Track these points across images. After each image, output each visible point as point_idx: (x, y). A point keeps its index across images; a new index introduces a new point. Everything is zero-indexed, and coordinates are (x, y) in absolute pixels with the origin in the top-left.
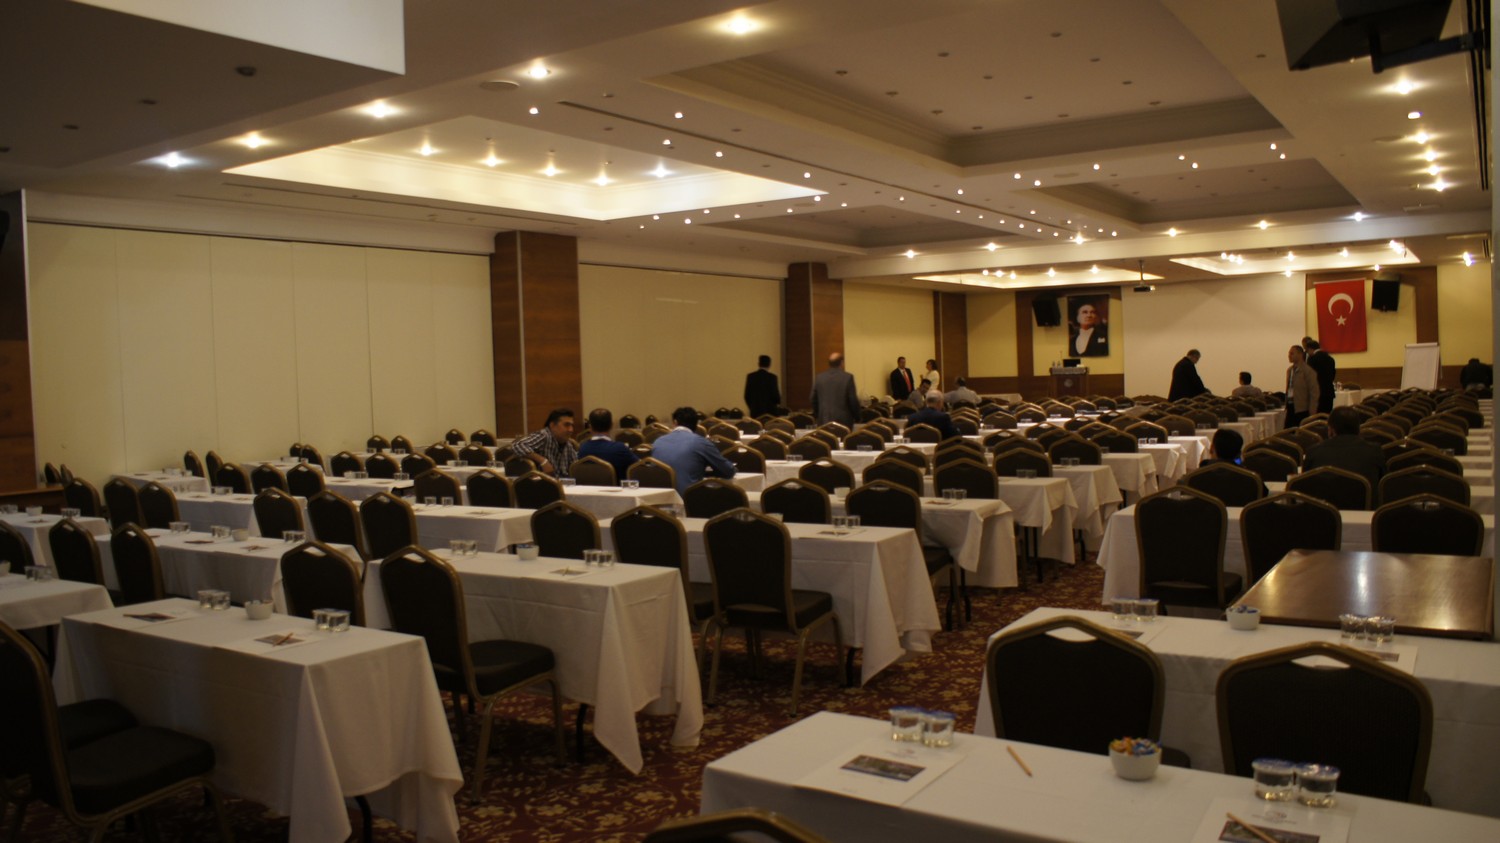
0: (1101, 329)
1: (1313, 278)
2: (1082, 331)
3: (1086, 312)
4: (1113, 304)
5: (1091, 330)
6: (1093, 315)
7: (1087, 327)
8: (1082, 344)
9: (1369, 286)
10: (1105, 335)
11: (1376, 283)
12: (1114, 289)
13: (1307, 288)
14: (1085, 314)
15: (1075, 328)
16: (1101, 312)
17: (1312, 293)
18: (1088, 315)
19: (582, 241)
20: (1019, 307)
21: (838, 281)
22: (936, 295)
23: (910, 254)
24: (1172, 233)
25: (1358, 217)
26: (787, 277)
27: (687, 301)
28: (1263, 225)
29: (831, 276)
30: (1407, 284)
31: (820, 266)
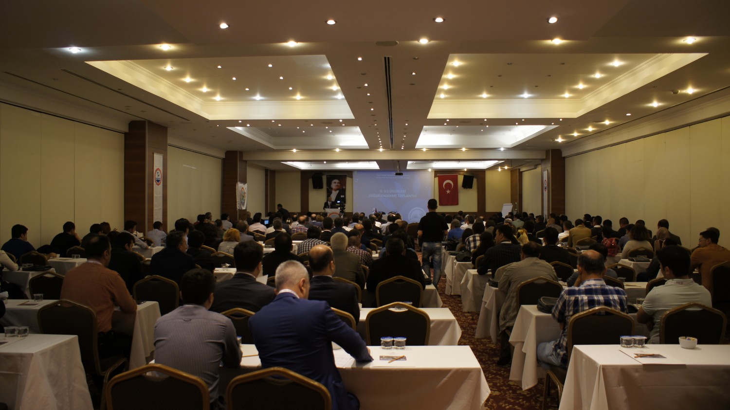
0: (342, 191)
1: (438, 173)
2: (333, 192)
3: (335, 183)
4: (348, 180)
5: (338, 191)
6: (339, 185)
7: (336, 190)
8: (333, 196)
9: (461, 179)
10: (344, 195)
11: (465, 177)
12: (350, 173)
13: (435, 177)
14: (335, 184)
15: (330, 190)
16: (343, 183)
17: (437, 179)
18: (337, 184)
19: (169, 130)
20: (302, 178)
21: (246, 161)
22: (266, 171)
23: (294, 151)
24: (424, 150)
25: (502, 149)
26: (224, 157)
27: (193, 168)
28: (464, 149)
29: (244, 159)
30: (476, 178)
31: (241, 153)
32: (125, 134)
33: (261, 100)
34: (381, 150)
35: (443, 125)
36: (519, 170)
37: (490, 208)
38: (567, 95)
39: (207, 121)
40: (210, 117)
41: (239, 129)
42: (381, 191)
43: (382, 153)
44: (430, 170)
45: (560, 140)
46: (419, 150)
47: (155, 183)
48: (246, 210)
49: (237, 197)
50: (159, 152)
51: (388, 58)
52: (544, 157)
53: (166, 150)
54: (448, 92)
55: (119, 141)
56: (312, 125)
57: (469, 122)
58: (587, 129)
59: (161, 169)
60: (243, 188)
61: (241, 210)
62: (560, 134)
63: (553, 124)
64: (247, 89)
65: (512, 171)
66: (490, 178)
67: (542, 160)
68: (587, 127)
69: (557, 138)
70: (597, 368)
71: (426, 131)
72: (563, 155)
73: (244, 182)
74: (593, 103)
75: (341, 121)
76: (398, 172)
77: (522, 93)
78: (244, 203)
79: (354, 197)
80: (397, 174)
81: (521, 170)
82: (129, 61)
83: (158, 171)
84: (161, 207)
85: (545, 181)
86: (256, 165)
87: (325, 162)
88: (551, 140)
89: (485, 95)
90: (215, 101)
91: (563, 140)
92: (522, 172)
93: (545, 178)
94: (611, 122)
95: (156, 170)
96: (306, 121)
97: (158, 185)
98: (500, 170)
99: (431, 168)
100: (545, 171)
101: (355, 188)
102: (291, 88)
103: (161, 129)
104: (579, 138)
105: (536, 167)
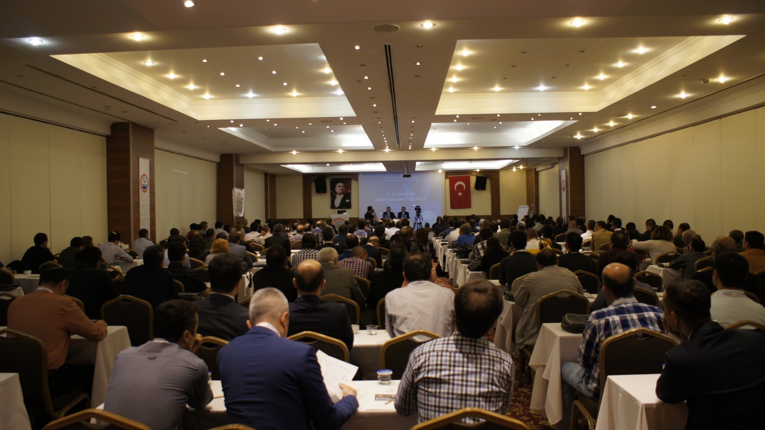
0: (347, 195)
1: (449, 174)
2: (338, 196)
3: (340, 186)
4: (353, 183)
5: (342, 196)
6: (344, 188)
7: (340, 194)
8: (338, 202)
9: (473, 180)
10: (350, 199)
11: (478, 178)
12: (355, 175)
13: (446, 178)
14: (339, 188)
15: (334, 194)
16: (348, 187)
17: (448, 180)
18: (341, 188)
19: (156, 133)
20: (304, 182)
21: (243, 165)
22: (266, 174)
23: (294, 152)
24: (434, 149)
25: (517, 148)
26: (219, 161)
27: (184, 173)
28: (476, 148)
29: (241, 162)
30: (489, 179)
31: (237, 156)
32: (108, 137)
33: (254, 98)
34: (387, 150)
35: (453, 122)
36: (535, 169)
37: (505, 211)
38: (586, 87)
39: (196, 121)
40: (199, 117)
41: (233, 130)
42: (388, 195)
43: (388, 154)
44: (440, 171)
45: (579, 136)
46: (427, 149)
47: (141, 190)
48: (243, 217)
49: (234, 203)
50: (145, 157)
51: (389, 46)
52: (562, 156)
53: (153, 154)
54: (457, 85)
55: (100, 145)
56: (310, 124)
57: (481, 118)
58: (607, 124)
59: (148, 174)
60: (240, 194)
61: (238, 218)
62: (578, 130)
63: (571, 119)
64: (238, 86)
65: (528, 171)
66: (504, 178)
67: (560, 159)
68: (608, 122)
69: (576, 134)
70: (639, 407)
71: (435, 129)
72: (583, 153)
73: (241, 187)
74: (615, 95)
75: (341, 119)
76: (406, 174)
77: (537, 85)
78: (241, 210)
79: (360, 202)
80: (404, 176)
81: (537, 170)
82: (101, 54)
83: (144, 177)
84: (148, 216)
85: (564, 180)
86: (254, 169)
87: (328, 165)
88: (569, 137)
89: (497, 88)
90: (203, 99)
91: (582, 137)
92: (538, 172)
93: (563, 177)
94: (635, 116)
95: (142, 176)
96: (304, 120)
97: (145, 192)
98: (514, 169)
99: (440, 169)
100: (563, 170)
101: (361, 192)
102: (285, 84)
103: (147, 132)
104: (600, 134)
105: (553, 165)
